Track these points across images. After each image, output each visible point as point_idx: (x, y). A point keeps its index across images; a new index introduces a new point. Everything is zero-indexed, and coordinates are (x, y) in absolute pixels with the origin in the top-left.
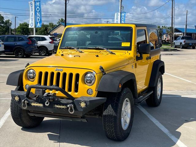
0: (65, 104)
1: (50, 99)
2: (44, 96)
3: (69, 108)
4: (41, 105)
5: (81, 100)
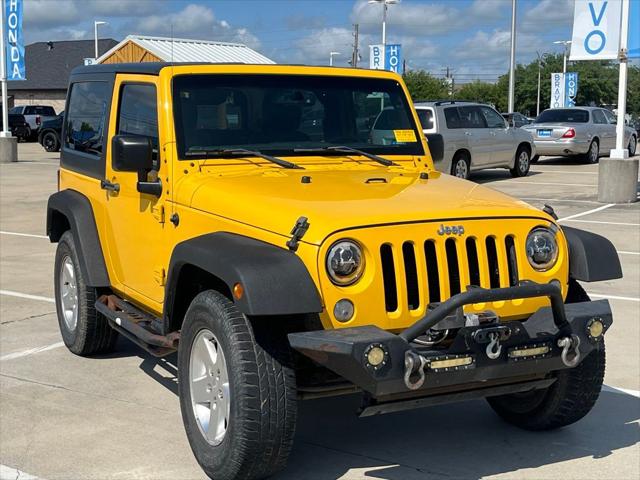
0: (544, 341)
2: (473, 329)
3: (562, 348)
4: (467, 360)
5: (591, 317)
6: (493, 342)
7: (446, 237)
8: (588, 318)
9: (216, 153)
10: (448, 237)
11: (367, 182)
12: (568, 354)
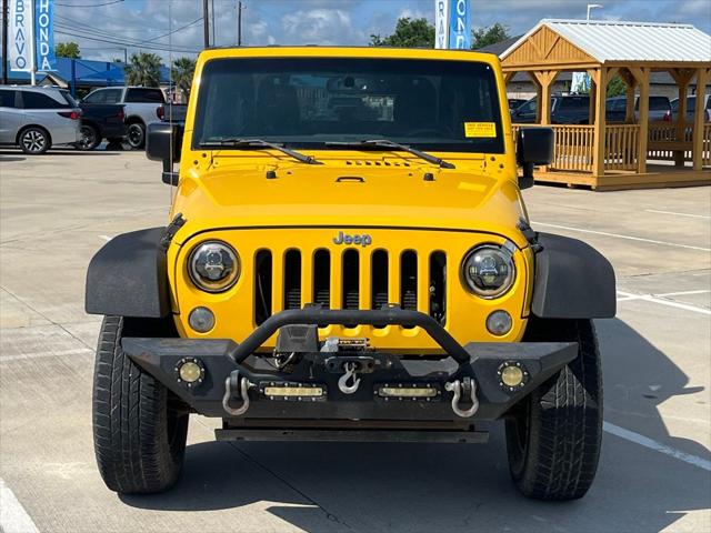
0: (430, 382)
1: (359, 365)
2: (327, 355)
3: (452, 393)
4: (317, 392)
5: (504, 361)
6: (349, 374)
7: (344, 246)
8: (502, 361)
9: (232, 144)
10: (348, 246)
11: (338, 180)
12: (460, 402)
